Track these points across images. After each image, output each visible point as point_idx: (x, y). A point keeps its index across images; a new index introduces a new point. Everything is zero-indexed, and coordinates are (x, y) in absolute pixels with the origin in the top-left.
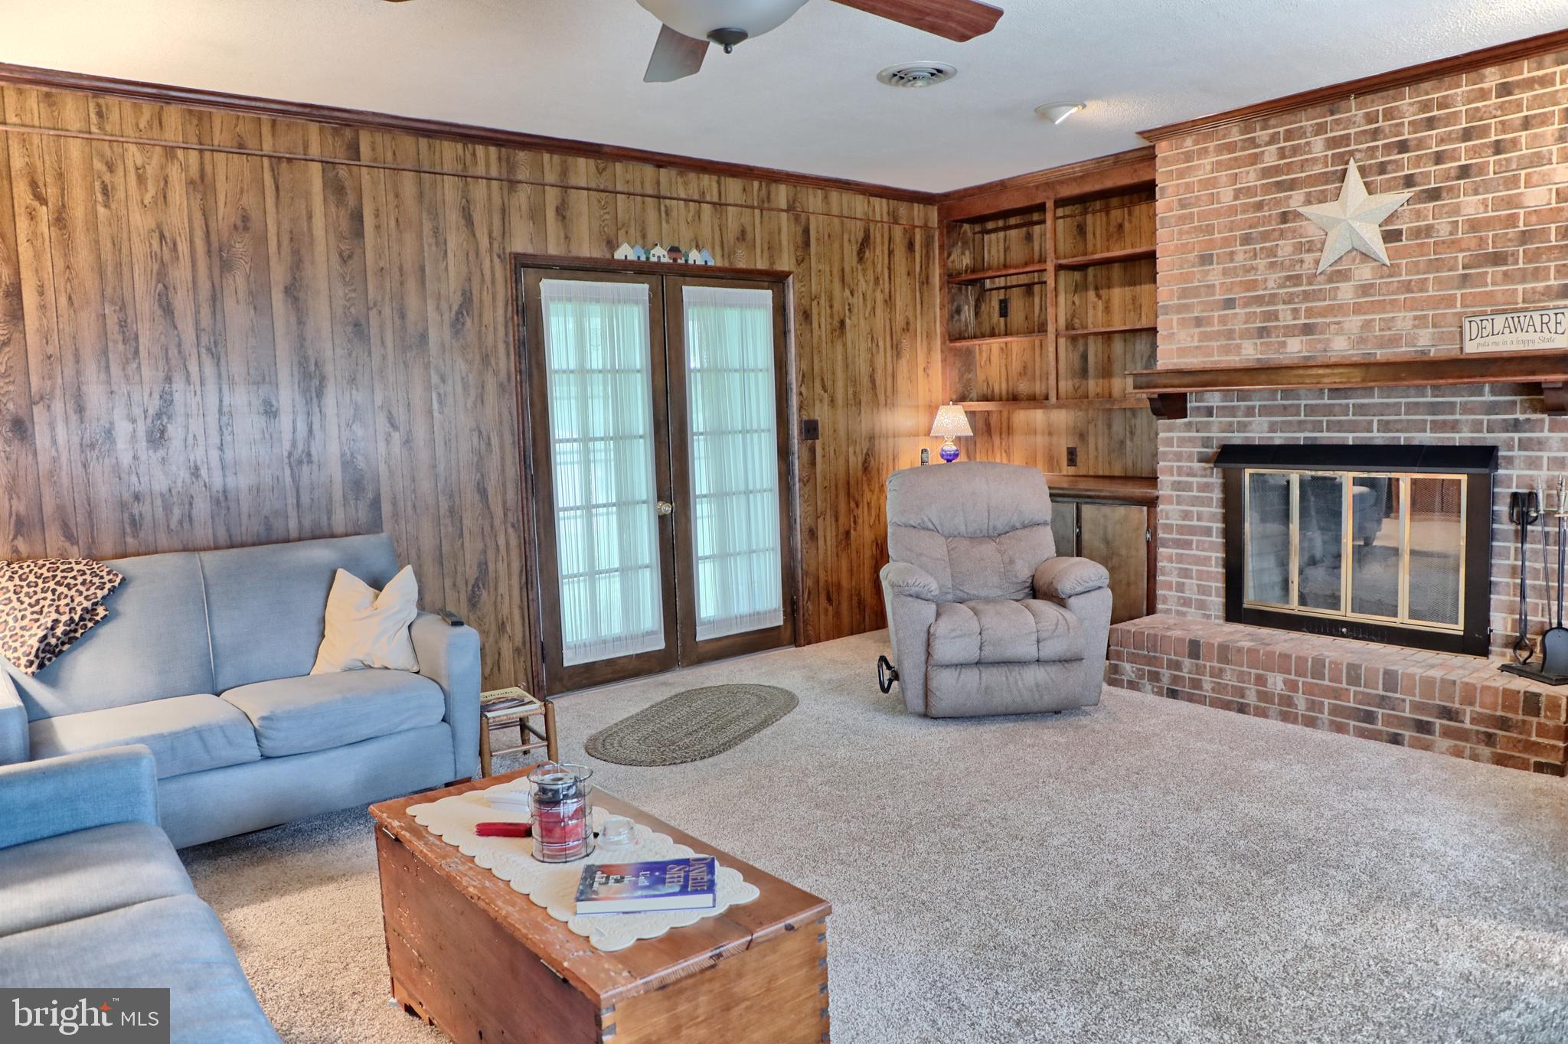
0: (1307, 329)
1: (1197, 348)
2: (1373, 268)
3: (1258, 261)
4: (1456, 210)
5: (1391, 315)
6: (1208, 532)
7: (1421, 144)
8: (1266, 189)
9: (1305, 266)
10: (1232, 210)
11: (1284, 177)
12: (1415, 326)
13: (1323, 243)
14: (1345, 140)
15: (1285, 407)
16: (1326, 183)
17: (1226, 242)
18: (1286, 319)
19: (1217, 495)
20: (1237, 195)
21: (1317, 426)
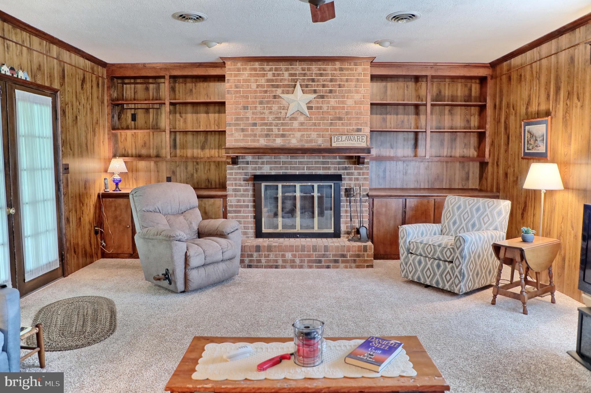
0: (283, 136)
1: (242, 139)
2: (304, 117)
3: (265, 111)
4: (328, 103)
5: (310, 133)
6: (247, 206)
7: (318, 81)
8: (268, 86)
9: (282, 114)
10: (256, 92)
11: (274, 83)
12: (317, 137)
13: (288, 108)
14: (295, 75)
15: (275, 162)
16: (289, 88)
17: (253, 102)
18: (275, 131)
19: (251, 193)
20: (258, 86)
21: (287, 168)
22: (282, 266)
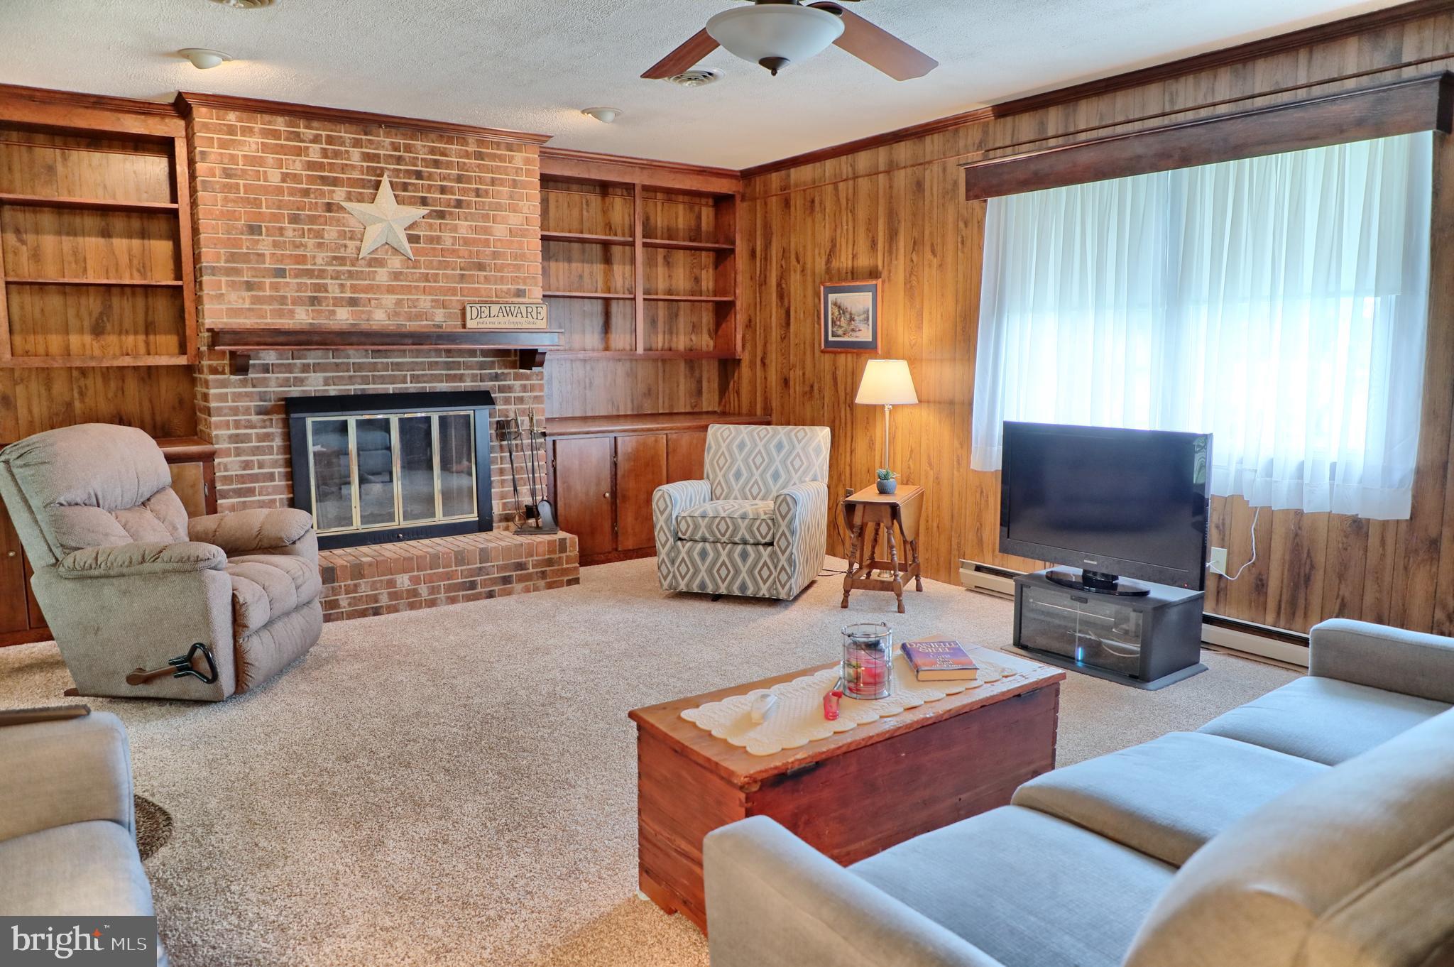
0: (353, 302)
1: (249, 309)
2: (401, 260)
3: (306, 240)
4: (455, 229)
5: (416, 297)
6: (271, 477)
7: (430, 177)
8: (311, 179)
9: (349, 250)
10: (279, 191)
11: (326, 174)
12: (432, 307)
13: (363, 235)
14: (376, 158)
15: (337, 365)
16: (363, 187)
17: (275, 218)
18: (334, 291)
19: (278, 442)
20: (285, 177)
21: (365, 380)
22: (388, 607)
